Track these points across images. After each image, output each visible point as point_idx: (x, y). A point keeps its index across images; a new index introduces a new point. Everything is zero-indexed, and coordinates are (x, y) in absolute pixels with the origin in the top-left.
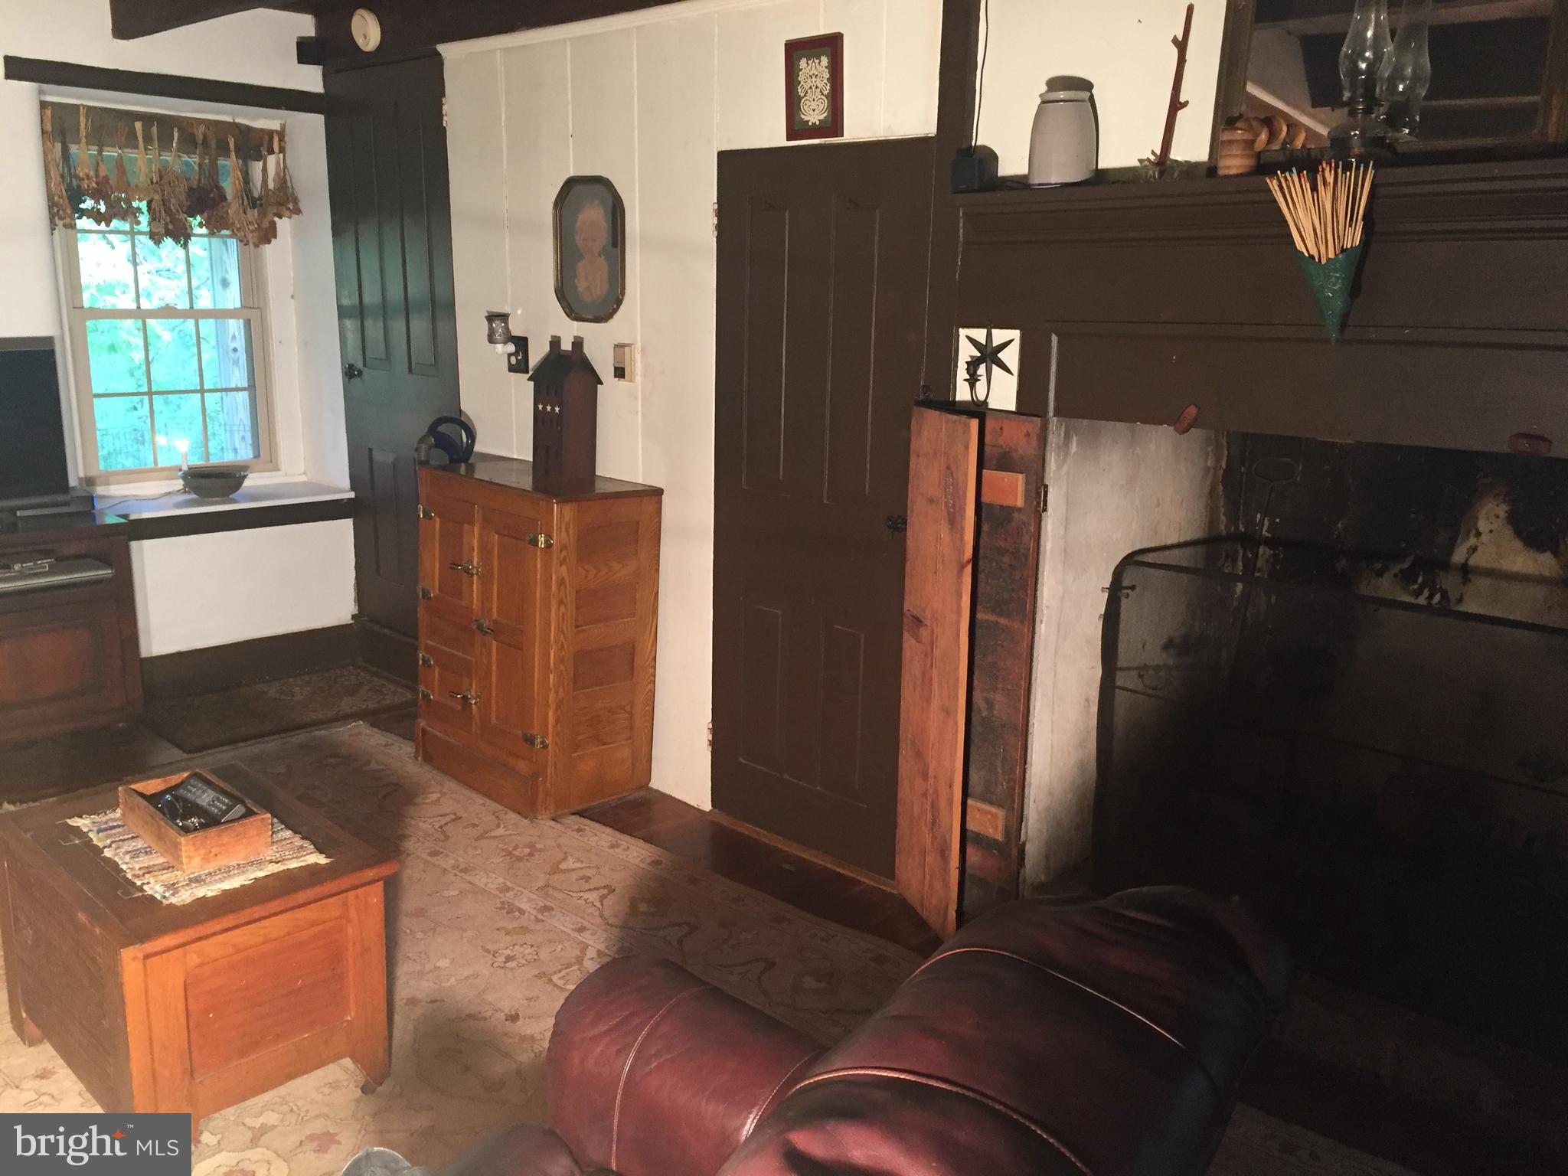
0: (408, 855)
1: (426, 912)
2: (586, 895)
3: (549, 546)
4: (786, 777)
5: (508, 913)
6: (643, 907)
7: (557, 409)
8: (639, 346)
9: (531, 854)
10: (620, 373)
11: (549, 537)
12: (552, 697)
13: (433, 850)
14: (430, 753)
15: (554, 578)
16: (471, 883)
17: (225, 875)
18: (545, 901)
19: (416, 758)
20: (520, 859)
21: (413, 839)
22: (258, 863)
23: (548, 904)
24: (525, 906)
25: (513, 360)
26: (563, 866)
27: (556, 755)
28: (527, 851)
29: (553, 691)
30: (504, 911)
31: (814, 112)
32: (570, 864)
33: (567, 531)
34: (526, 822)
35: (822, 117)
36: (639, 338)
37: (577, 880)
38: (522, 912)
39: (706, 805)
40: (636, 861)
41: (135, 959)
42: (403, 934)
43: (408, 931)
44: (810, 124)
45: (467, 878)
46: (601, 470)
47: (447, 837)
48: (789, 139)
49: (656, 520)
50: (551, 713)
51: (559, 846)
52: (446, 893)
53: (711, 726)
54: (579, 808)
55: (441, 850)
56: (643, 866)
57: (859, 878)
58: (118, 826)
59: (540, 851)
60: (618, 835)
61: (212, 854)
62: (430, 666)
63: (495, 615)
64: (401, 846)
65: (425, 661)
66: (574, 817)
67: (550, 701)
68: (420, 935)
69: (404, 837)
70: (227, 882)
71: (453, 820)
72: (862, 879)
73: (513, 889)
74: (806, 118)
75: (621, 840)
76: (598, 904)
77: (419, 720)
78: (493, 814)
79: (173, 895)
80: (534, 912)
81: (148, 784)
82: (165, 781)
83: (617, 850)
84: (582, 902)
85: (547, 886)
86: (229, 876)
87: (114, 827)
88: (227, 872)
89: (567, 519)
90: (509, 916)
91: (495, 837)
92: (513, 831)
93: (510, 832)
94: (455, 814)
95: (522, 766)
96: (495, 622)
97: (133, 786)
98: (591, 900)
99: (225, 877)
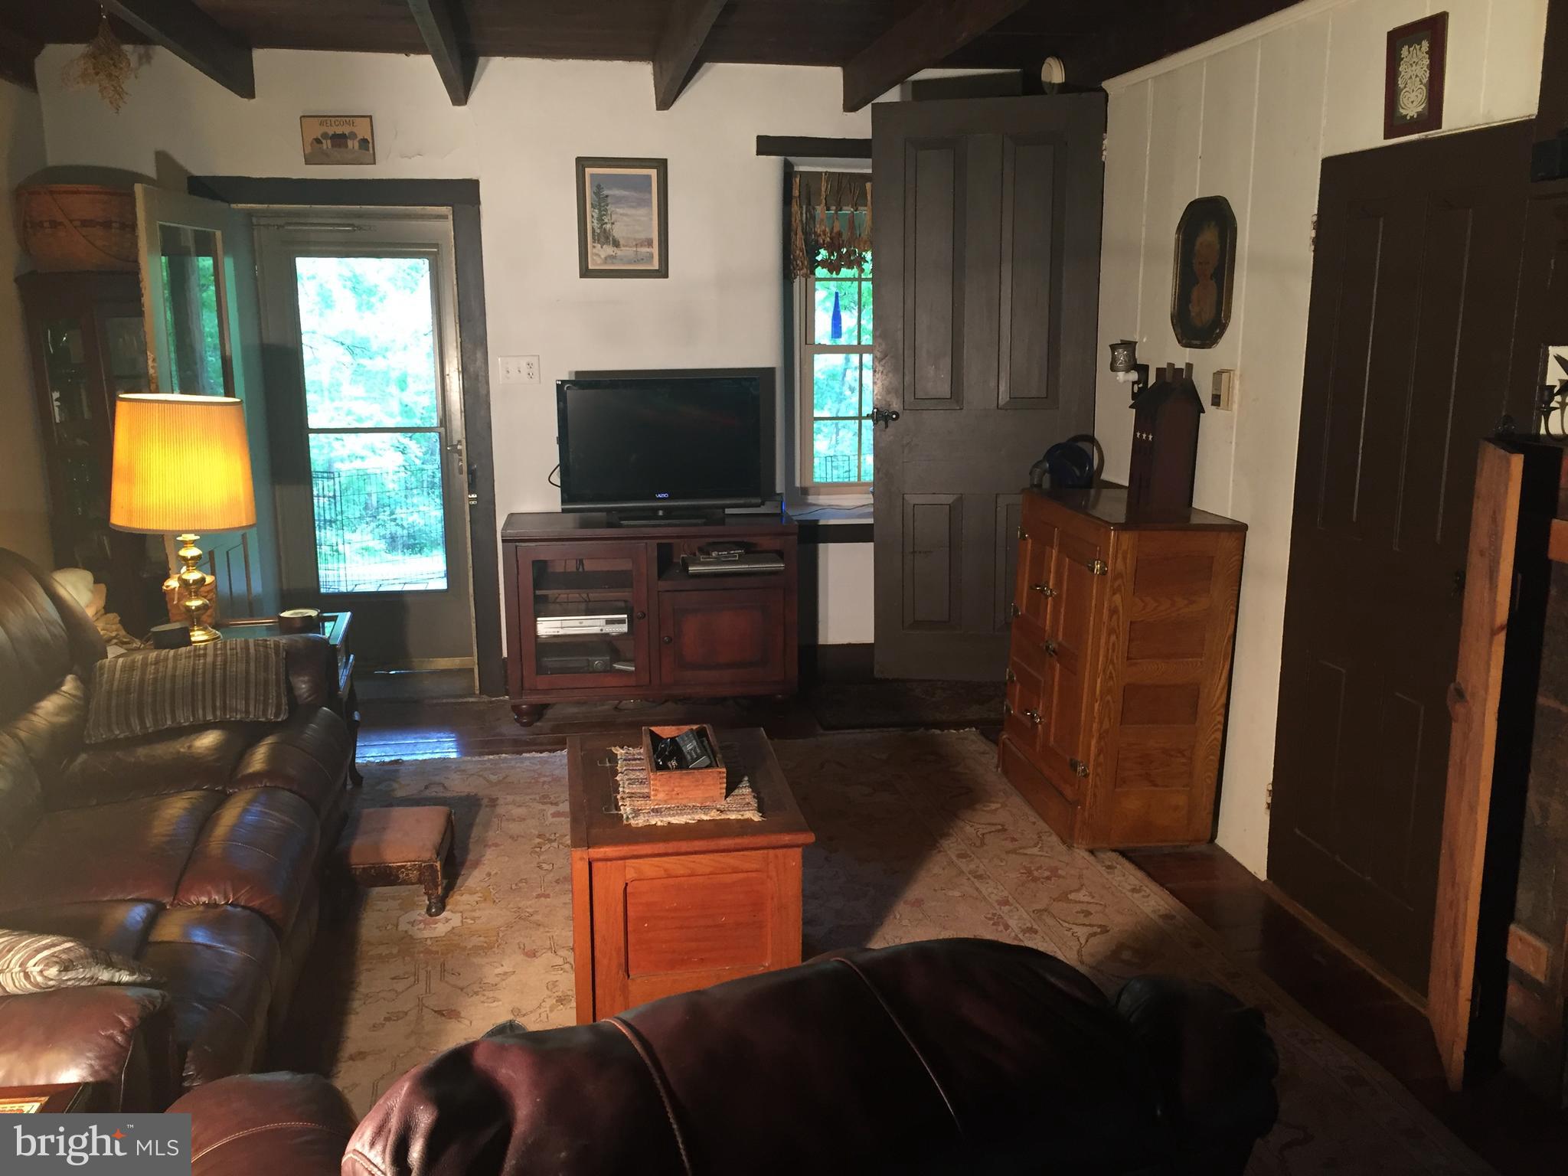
0: (940, 852)
1: (923, 904)
2: (1075, 928)
3: (1104, 573)
4: (1338, 859)
5: (993, 924)
6: (1126, 955)
7: (1151, 437)
8: (1238, 373)
9: (1048, 878)
10: (1216, 401)
11: (1105, 564)
12: (1095, 726)
13: (963, 852)
14: (1009, 767)
15: (1106, 605)
16: (977, 889)
17: (679, 812)
18: (1034, 924)
19: (997, 767)
20: (1035, 880)
21: (953, 839)
22: (705, 809)
23: (1035, 927)
24: (1012, 923)
25: (1136, 387)
26: (1072, 896)
27: (1096, 786)
28: (1047, 874)
29: (1097, 720)
30: (992, 922)
31: (1412, 104)
32: (1081, 896)
33: (1124, 558)
34: (1063, 848)
35: (1420, 109)
36: (1239, 364)
37: (1077, 912)
38: (1007, 927)
39: (1262, 875)
40: (1148, 910)
41: (582, 859)
42: (891, 917)
43: (898, 917)
44: (1408, 118)
45: (976, 884)
46: (1196, 504)
47: (983, 844)
48: (1386, 137)
49: (1237, 557)
50: (1093, 742)
51: (1080, 877)
52: (950, 893)
53: (1270, 788)
54: (1121, 846)
55: (971, 854)
56: (1152, 916)
57: (1397, 992)
58: (640, 759)
59: (1060, 877)
60: (1147, 881)
61: (675, 792)
62: (1013, 681)
63: (1060, 638)
64: (939, 843)
65: (1011, 677)
66: (1114, 854)
67: (1093, 730)
68: (905, 922)
69: (945, 835)
70: (677, 817)
71: (999, 831)
72: (1401, 994)
73: (1011, 905)
74: (1404, 112)
75: (1147, 886)
76: (1083, 941)
77: (1003, 732)
78: (1038, 834)
79: (633, 817)
80: (1017, 930)
81: (664, 729)
82: (678, 729)
83: (1136, 895)
84: (1070, 934)
85: (1045, 910)
86: (681, 813)
87: (635, 759)
88: (681, 810)
89: (1124, 547)
90: (995, 927)
91: (1026, 854)
92: (1047, 852)
93: (1044, 854)
94: (1002, 825)
95: (1068, 791)
96: (1060, 644)
97: (652, 728)
98: (1079, 934)
99: (677, 813)
